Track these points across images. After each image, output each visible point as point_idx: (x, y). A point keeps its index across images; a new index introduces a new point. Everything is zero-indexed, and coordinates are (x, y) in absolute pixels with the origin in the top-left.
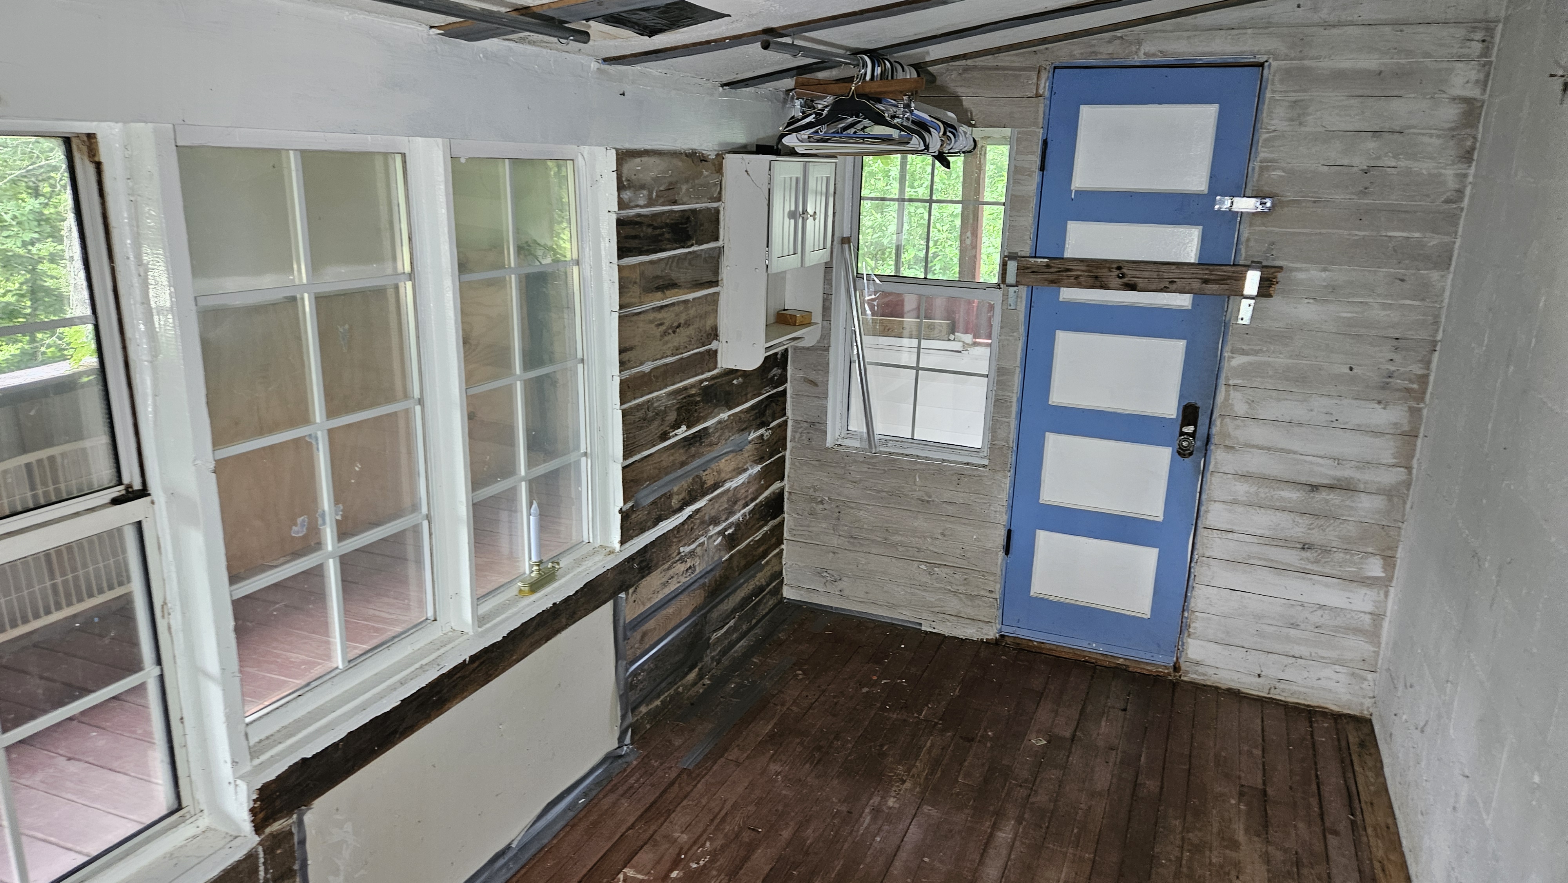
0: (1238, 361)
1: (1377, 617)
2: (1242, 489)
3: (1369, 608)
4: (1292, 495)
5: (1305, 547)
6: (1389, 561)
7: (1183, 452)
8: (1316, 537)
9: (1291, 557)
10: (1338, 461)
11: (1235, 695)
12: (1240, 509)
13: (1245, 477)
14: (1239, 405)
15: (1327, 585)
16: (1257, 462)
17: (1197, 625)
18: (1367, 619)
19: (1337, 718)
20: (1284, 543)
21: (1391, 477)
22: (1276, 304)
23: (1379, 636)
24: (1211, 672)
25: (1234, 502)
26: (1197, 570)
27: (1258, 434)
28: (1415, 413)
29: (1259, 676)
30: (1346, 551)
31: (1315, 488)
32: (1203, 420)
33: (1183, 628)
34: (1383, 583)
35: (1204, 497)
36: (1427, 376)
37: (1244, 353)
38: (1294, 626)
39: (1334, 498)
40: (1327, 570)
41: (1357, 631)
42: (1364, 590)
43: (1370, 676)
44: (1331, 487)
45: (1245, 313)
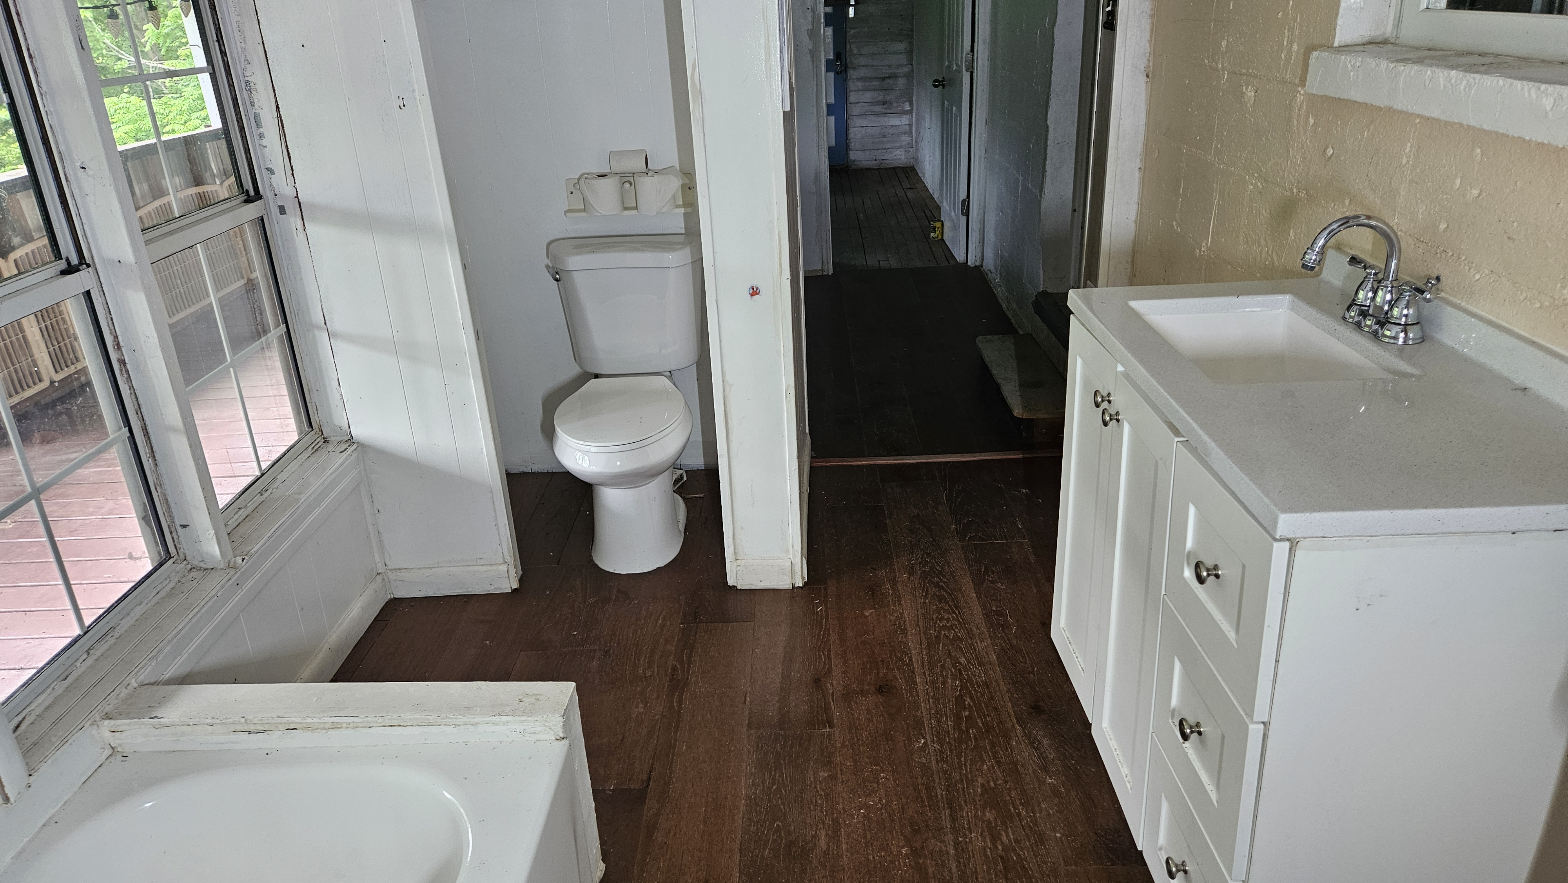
0: (852, 31)
1: (910, 125)
2: (860, 84)
3: (907, 123)
4: (876, 83)
5: (884, 103)
6: (911, 103)
7: (837, 73)
8: (888, 98)
9: (878, 109)
10: (890, 66)
11: (868, 169)
12: (860, 93)
13: (858, 79)
14: (855, 51)
15: (893, 117)
16: (862, 72)
17: (852, 145)
18: (907, 127)
19: (903, 168)
20: (877, 103)
21: (906, 70)
22: (861, 6)
23: (911, 133)
24: (859, 163)
25: (859, 90)
26: (849, 122)
27: (863, 61)
28: (911, 43)
29: (876, 160)
30: (897, 102)
31: (883, 79)
32: (843, 58)
33: (847, 148)
34: (910, 112)
35: (848, 90)
36: (913, 28)
37: (854, 29)
38: (885, 136)
39: (890, 81)
40: (892, 111)
41: (905, 133)
42: (905, 116)
43: (911, 150)
44: (889, 78)
45: (851, 12)
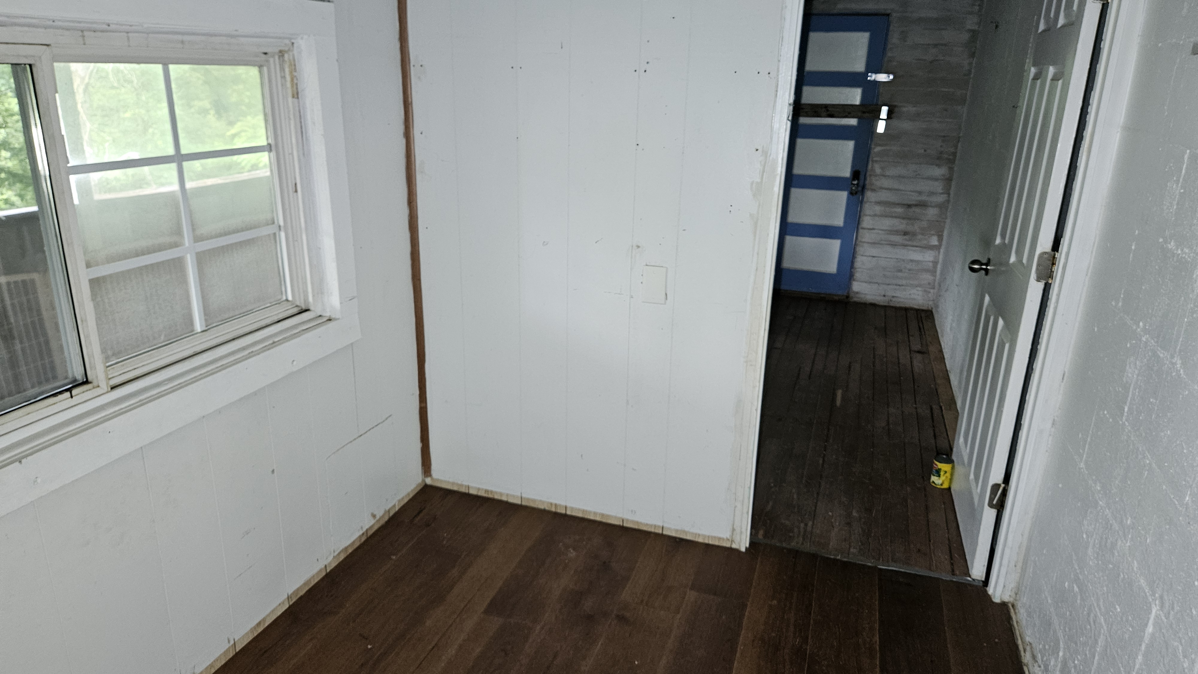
0: (877, 149)
1: (935, 263)
2: (878, 209)
3: (931, 259)
4: (899, 210)
5: (905, 233)
6: (940, 238)
7: (852, 193)
8: (910, 228)
9: (898, 239)
10: (920, 193)
11: (874, 305)
12: (877, 218)
13: (879, 203)
14: (878, 171)
15: (914, 251)
16: (884, 196)
17: (857, 275)
18: (931, 264)
19: (918, 311)
20: (897, 232)
21: (941, 199)
22: (894, 122)
23: (936, 272)
24: (863, 296)
25: (875, 215)
26: (858, 249)
27: (886, 183)
28: (951, 169)
29: (884, 296)
30: (923, 234)
31: (909, 206)
32: (862, 177)
33: (851, 277)
34: (937, 248)
35: (862, 214)
36: (956, 153)
37: (880, 145)
38: (900, 271)
39: (917, 210)
40: (915, 244)
41: (927, 271)
42: (931, 252)
43: (932, 291)
44: (916, 205)
45: (881, 127)
